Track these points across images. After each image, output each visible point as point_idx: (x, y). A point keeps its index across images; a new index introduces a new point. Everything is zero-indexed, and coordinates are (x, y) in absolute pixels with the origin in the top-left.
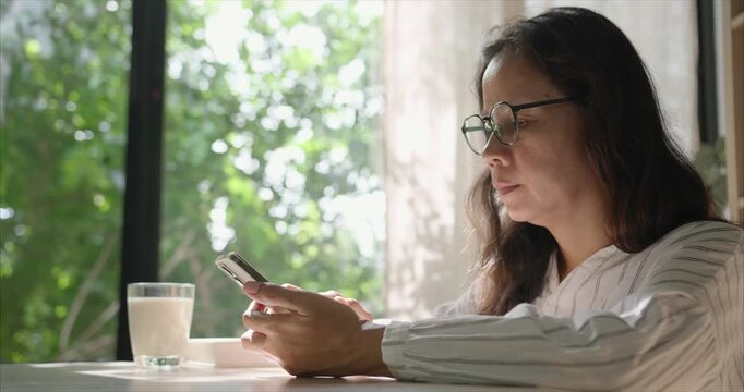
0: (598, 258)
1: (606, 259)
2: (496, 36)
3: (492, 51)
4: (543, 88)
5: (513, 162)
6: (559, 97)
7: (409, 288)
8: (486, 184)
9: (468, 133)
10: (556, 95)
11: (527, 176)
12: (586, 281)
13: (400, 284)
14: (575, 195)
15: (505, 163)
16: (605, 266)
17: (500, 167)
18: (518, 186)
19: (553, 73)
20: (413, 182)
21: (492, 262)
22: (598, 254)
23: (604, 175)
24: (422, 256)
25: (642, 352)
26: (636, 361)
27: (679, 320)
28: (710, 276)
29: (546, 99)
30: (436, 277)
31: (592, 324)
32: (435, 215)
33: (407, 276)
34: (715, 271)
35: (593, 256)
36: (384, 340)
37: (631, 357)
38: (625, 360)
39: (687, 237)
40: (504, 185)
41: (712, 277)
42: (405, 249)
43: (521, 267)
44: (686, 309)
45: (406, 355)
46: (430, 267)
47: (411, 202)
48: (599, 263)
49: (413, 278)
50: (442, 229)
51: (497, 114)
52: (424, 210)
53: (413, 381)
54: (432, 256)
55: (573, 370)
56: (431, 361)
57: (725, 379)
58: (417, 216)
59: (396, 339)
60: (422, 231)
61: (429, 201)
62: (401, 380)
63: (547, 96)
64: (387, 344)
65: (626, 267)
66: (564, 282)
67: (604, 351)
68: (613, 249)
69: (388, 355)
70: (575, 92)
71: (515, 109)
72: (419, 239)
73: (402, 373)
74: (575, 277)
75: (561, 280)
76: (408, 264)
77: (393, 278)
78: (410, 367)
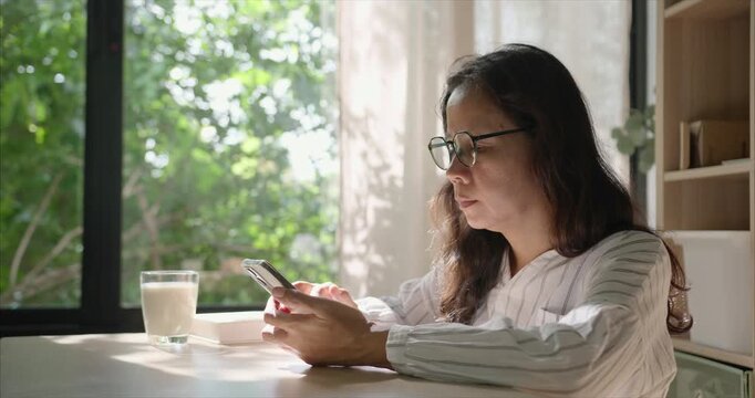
0: (545, 259)
1: (550, 260)
2: (458, 69)
3: (455, 82)
4: (498, 121)
5: (472, 183)
6: (513, 128)
7: (362, 235)
8: (449, 190)
9: (433, 150)
10: (509, 126)
11: (483, 194)
12: (534, 278)
13: (353, 232)
14: (523, 209)
15: (466, 181)
16: (549, 266)
17: (461, 184)
18: (475, 201)
19: (507, 108)
20: (366, 136)
21: (453, 259)
22: (543, 255)
23: (548, 196)
24: (373, 203)
25: (594, 360)
26: (590, 367)
27: (617, 329)
28: (638, 286)
29: (500, 130)
30: (386, 223)
31: (556, 338)
32: (386, 167)
33: (359, 223)
34: (642, 281)
35: (540, 258)
36: (388, 342)
37: (587, 365)
38: (581, 367)
39: (617, 248)
40: (464, 199)
41: (640, 286)
42: (358, 198)
43: (477, 262)
44: (623, 318)
45: (407, 356)
46: (380, 213)
47: (364, 155)
48: (545, 263)
49: (365, 225)
50: (392, 179)
51: (460, 139)
52: (375, 161)
53: (411, 377)
54: (381, 204)
55: (541, 375)
56: (428, 361)
57: (648, 367)
58: (369, 167)
59: (397, 341)
60: (374, 181)
61: (379, 153)
62: (402, 375)
63: (502, 127)
64: (390, 346)
65: (566, 268)
66: (515, 277)
67: (564, 360)
68: (554, 253)
69: (391, 355)
70: (526, 124)
71: (474, 139)
72: (371, 188)
73: (403, 370)
74: (525, 273)
75: (512, 275)
76: (361, 211)
77: (347, 225)
78: (410, 366)
